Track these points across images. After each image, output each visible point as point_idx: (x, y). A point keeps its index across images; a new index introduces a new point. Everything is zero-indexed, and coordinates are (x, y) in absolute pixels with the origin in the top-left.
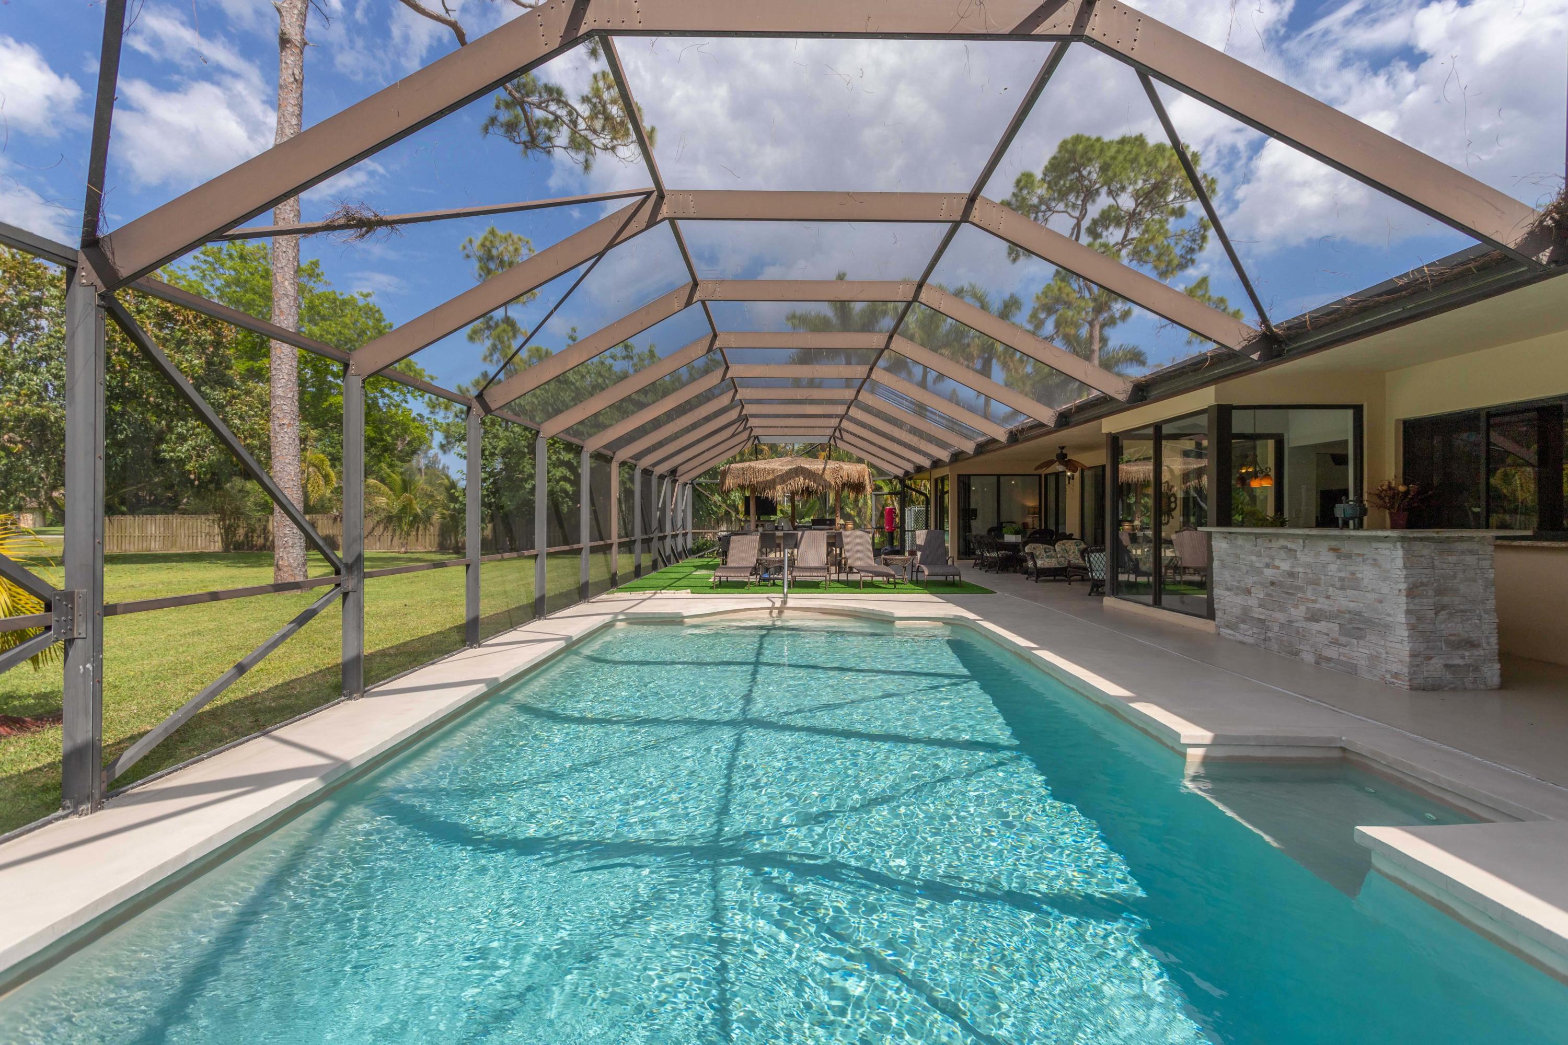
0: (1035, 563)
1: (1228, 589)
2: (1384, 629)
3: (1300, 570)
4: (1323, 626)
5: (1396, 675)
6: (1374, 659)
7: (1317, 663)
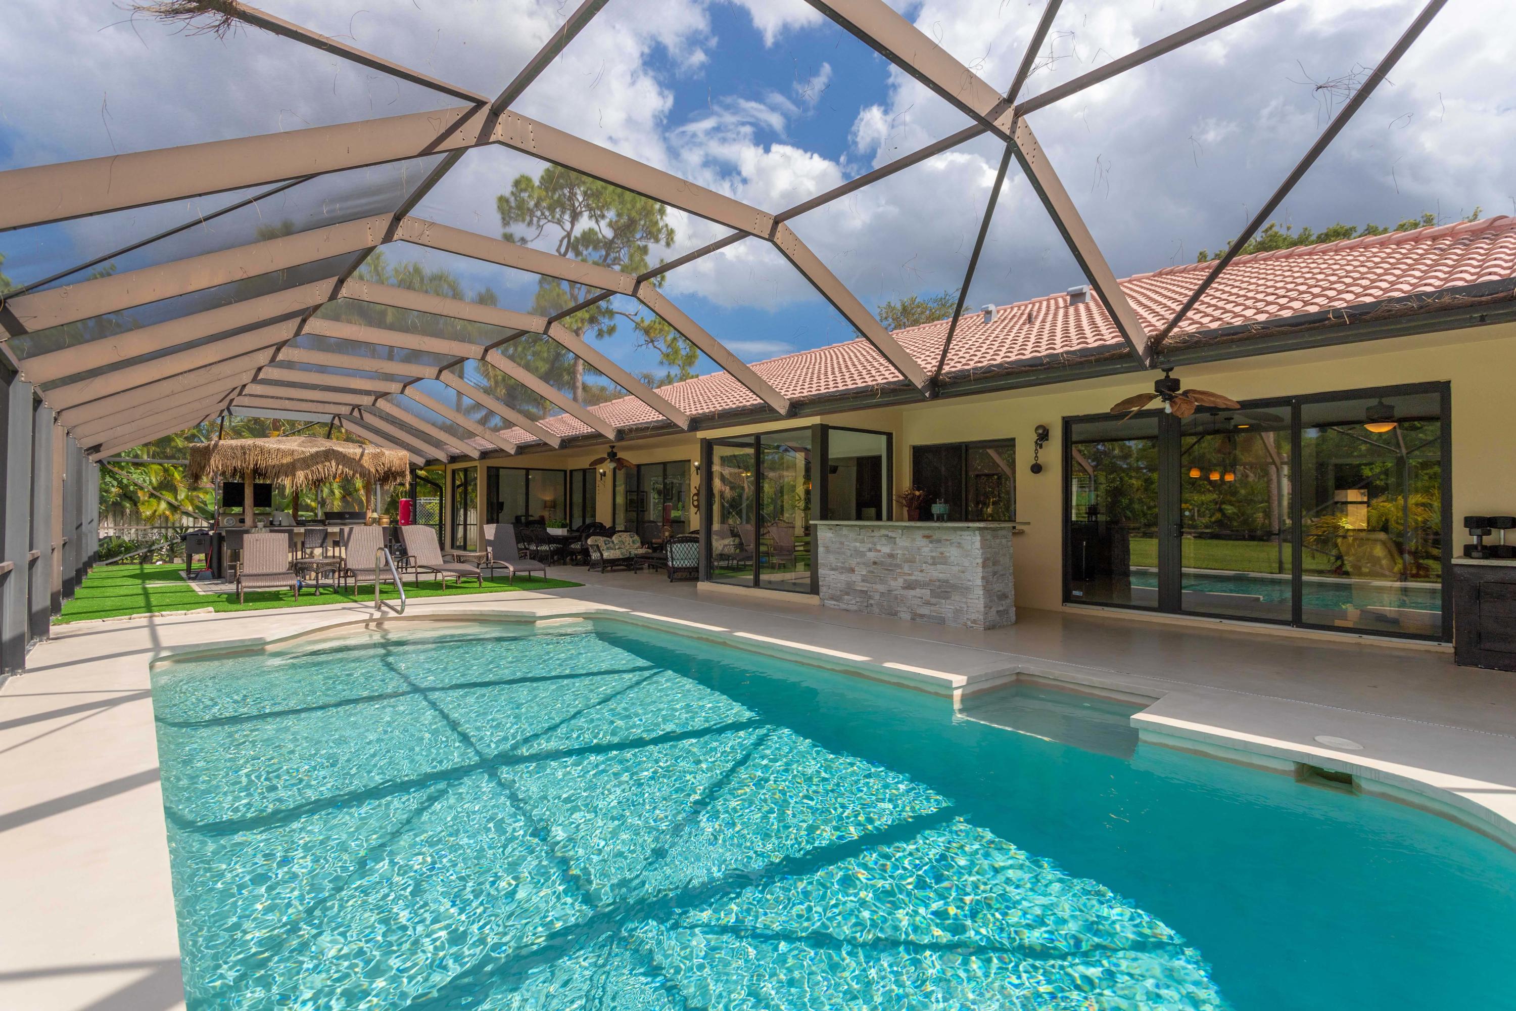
0: (602, 555)
1: (833, 569)
2: (965, 590)
3: (900, 552)
4: (918, 592)
5: (974, 622)
6: (958, 612)
7: (913, 619)
